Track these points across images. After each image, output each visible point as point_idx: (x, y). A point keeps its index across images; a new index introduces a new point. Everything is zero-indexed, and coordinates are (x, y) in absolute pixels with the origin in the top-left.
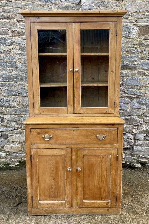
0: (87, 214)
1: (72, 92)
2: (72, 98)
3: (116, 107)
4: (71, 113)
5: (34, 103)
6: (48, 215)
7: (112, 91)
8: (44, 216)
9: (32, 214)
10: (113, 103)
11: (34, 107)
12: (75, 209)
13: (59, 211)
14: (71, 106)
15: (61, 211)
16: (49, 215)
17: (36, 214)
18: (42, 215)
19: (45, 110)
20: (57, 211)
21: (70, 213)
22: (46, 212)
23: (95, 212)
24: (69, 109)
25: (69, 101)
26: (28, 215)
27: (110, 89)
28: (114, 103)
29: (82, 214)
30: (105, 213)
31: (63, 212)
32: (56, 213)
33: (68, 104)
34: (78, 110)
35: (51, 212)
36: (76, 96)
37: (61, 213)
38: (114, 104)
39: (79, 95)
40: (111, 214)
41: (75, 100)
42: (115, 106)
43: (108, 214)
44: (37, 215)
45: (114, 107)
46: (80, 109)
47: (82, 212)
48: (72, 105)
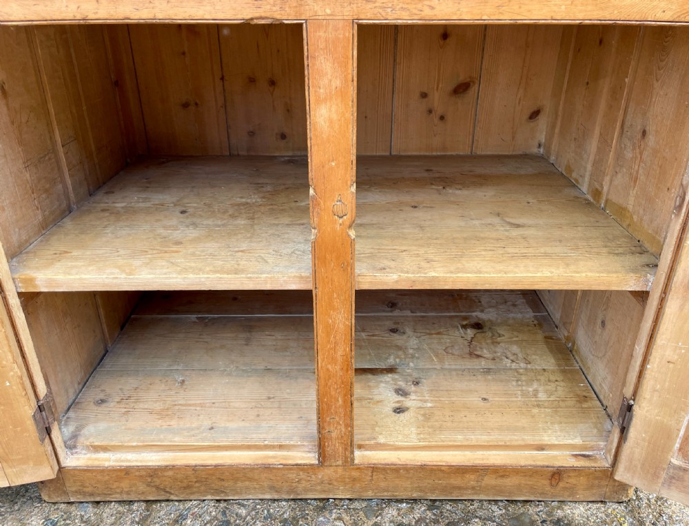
0: (415, 495)
6: (168, 500)
8: (143, 505)
9: (66, 493)
12: (340, 470)
13: (236, 480)
15: (250, 479)
16: (173, 497)
17: (92, 495)
18: (131, 502)
20: (223, 480)
21: (306, 490)
22: (157, 488)
23: (466, 489)
26: (41, 500)
29: (386, 495)
30: (532, 489)
31: (265, 484)
32: (217, 492)
35: (188, 487)
37: (247, 488)
40: (572, 494)
43: (553, 496)
44: (98, 499)
47: (383, 484)
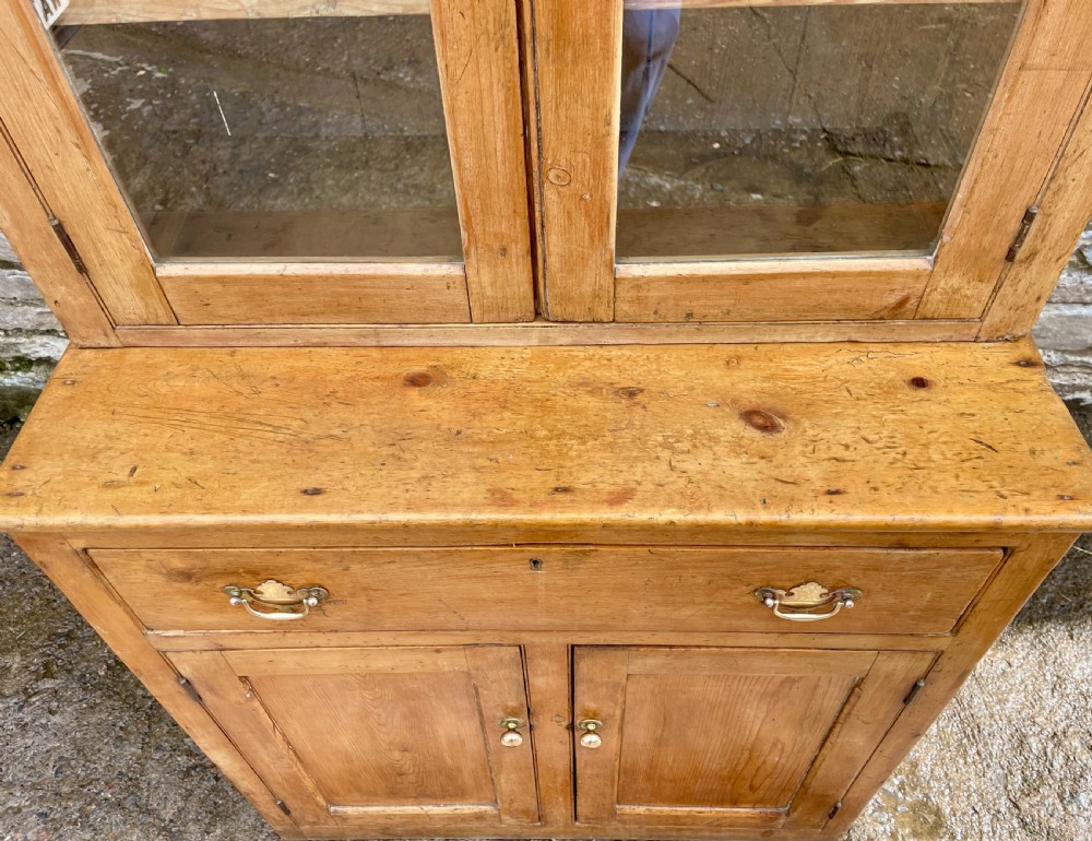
1: (499, 96)
2: (505, 170)
3: (1032, 255)
4: (512, 316)
5: (60, 230)
7: (1055, 79)
10: (1014, 226)
11: (82, 269)
12: (562, 828)
14: (504, 251)
19: (218, 288)
24: (486, 279)
25: (475, 205)
27: (1038, 59)
28: (1029, 217)
33: (464, 234)
34: (587, 288)
36: (558, 152)
38: (1020, 237)
39: (600, 143)
41: (551, 195)
42: (1020, 254)
45: (1010, 256)
46: (607, 282)
47: (602, 834)
48: (520, 247)
